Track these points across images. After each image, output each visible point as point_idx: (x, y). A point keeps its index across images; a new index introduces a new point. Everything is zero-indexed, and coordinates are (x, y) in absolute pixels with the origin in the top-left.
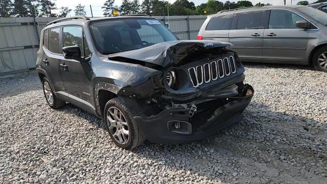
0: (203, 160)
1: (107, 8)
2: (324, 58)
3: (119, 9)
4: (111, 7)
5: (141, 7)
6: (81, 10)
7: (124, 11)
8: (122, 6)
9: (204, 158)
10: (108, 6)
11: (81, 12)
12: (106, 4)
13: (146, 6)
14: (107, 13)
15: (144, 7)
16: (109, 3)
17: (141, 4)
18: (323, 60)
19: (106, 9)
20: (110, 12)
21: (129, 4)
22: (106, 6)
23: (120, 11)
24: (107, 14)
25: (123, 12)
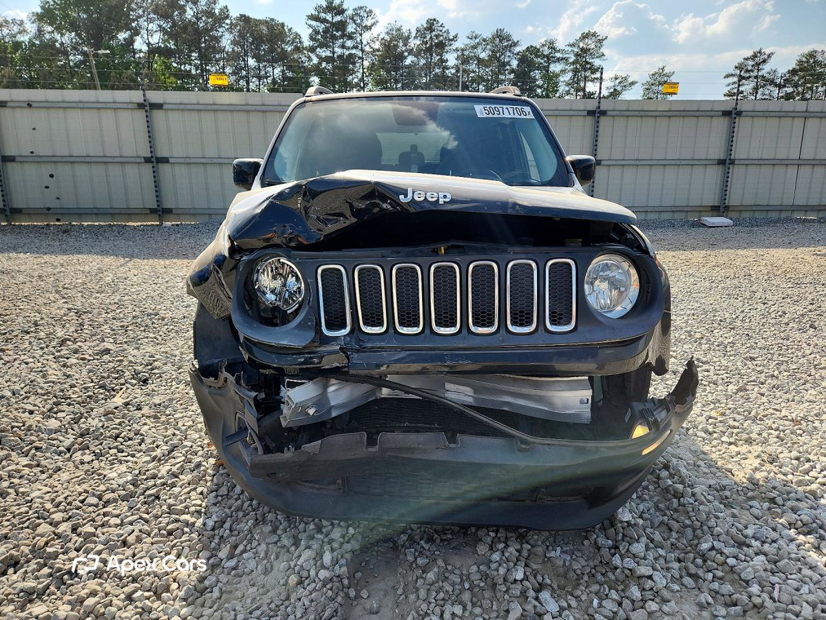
4: (754, 74)
6: (660, 83)
7: (796, 86)
8: (793, 72)
10: (747, 71)
16: (750, 63)
20: (749, 86)
25: (790, 90)
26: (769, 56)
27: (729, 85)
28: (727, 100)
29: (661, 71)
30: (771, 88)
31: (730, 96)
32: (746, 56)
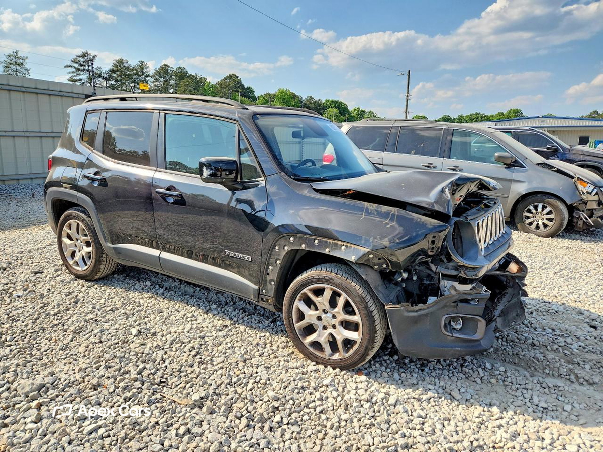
0: (493, 385)
1: (78, 70)
2: (532, 213)
3: (104, 76)
4: (87, 68)
5: (153, 80)
6: (16, 64)
7: (116, 81)
8: (113, 71)
9: (493, 381)
10: (81, 65)
11: (18, 68)
12: (74, 61)
13: (162, 80)
14: (78, 78)
15: (157, 81)
16: (82, 60)
17: (152, 72)
18: (530, 215)
19: (74, 70)
20: (84, 77)
21: (128, 69)
22: (76, 65)
23: (106, 80)
24: (76, 81)
25: (113, 83)
26: (94, 57)
27: (69, 73)
28: (70, 84)
29: (15, 54)
30: (100, 80)
31: (72, 81)
32: (78, 55)
